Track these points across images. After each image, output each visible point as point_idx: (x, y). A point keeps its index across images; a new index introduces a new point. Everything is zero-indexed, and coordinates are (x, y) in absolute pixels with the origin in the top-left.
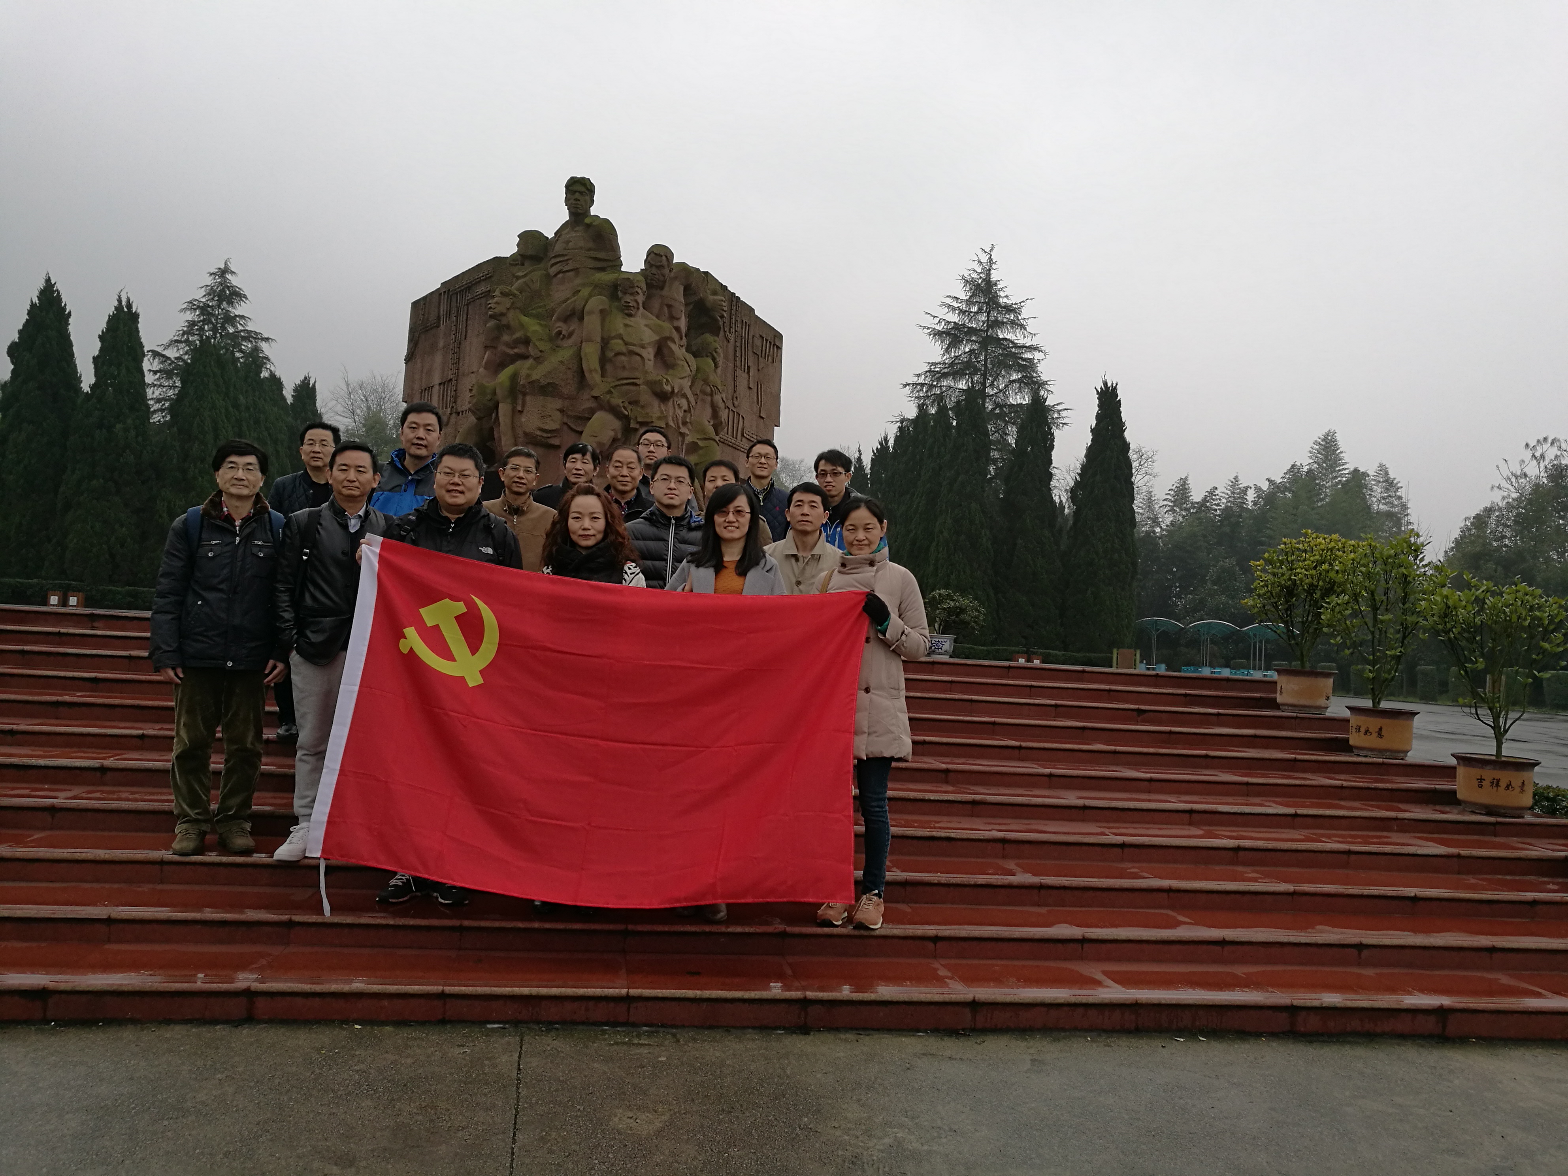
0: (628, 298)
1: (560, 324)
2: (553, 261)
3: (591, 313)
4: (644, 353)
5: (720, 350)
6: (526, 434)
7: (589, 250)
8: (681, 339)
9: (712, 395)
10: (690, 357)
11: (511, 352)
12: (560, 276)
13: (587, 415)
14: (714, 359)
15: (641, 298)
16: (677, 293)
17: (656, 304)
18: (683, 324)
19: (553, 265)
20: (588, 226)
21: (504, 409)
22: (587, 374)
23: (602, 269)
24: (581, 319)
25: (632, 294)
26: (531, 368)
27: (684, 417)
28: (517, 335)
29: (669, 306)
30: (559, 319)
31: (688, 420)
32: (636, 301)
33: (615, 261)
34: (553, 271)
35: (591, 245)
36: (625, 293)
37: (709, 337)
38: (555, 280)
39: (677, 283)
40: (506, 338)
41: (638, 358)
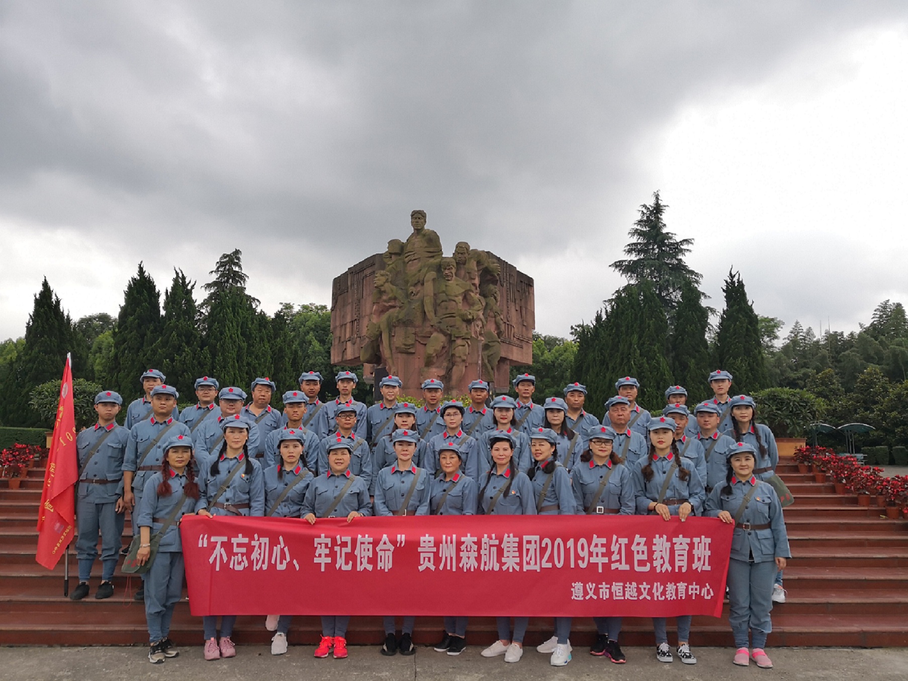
0: (447, 272)
1: (412, 288)
2: (407, 255)
3: (428, 281)
4: (456, 299)
5: (498, 293)
7: (426, 247)
8: (477, 289)
9: (495, 317)
10: (482, 299)
11: (387, 305)
12: (410, 262)
13: (428, 335)
14: (495, 298)
15: (454, 271)
16: (473, 265)
17: (462, 272)
18: (477, 281)
19: (406, 257)
20: (424, 235)
21: (385, 337)
22: (427, 313)
23: (433, 257)
24: (423, 284)
25: (449, 269)
26: (399, 313)
27: (481, 331)
28: (390, 295)
29: (469, 273)
30: (411, 286)
31: (483, 332)
32: (451, 273)
33: (440, 251)
34: (406, 260)
35: (426, 245)
36: (445, 269)
37: (492, 287)
38: (408, 264)
39: (472, 260)
40: (384, 297)
41: (454, 303)
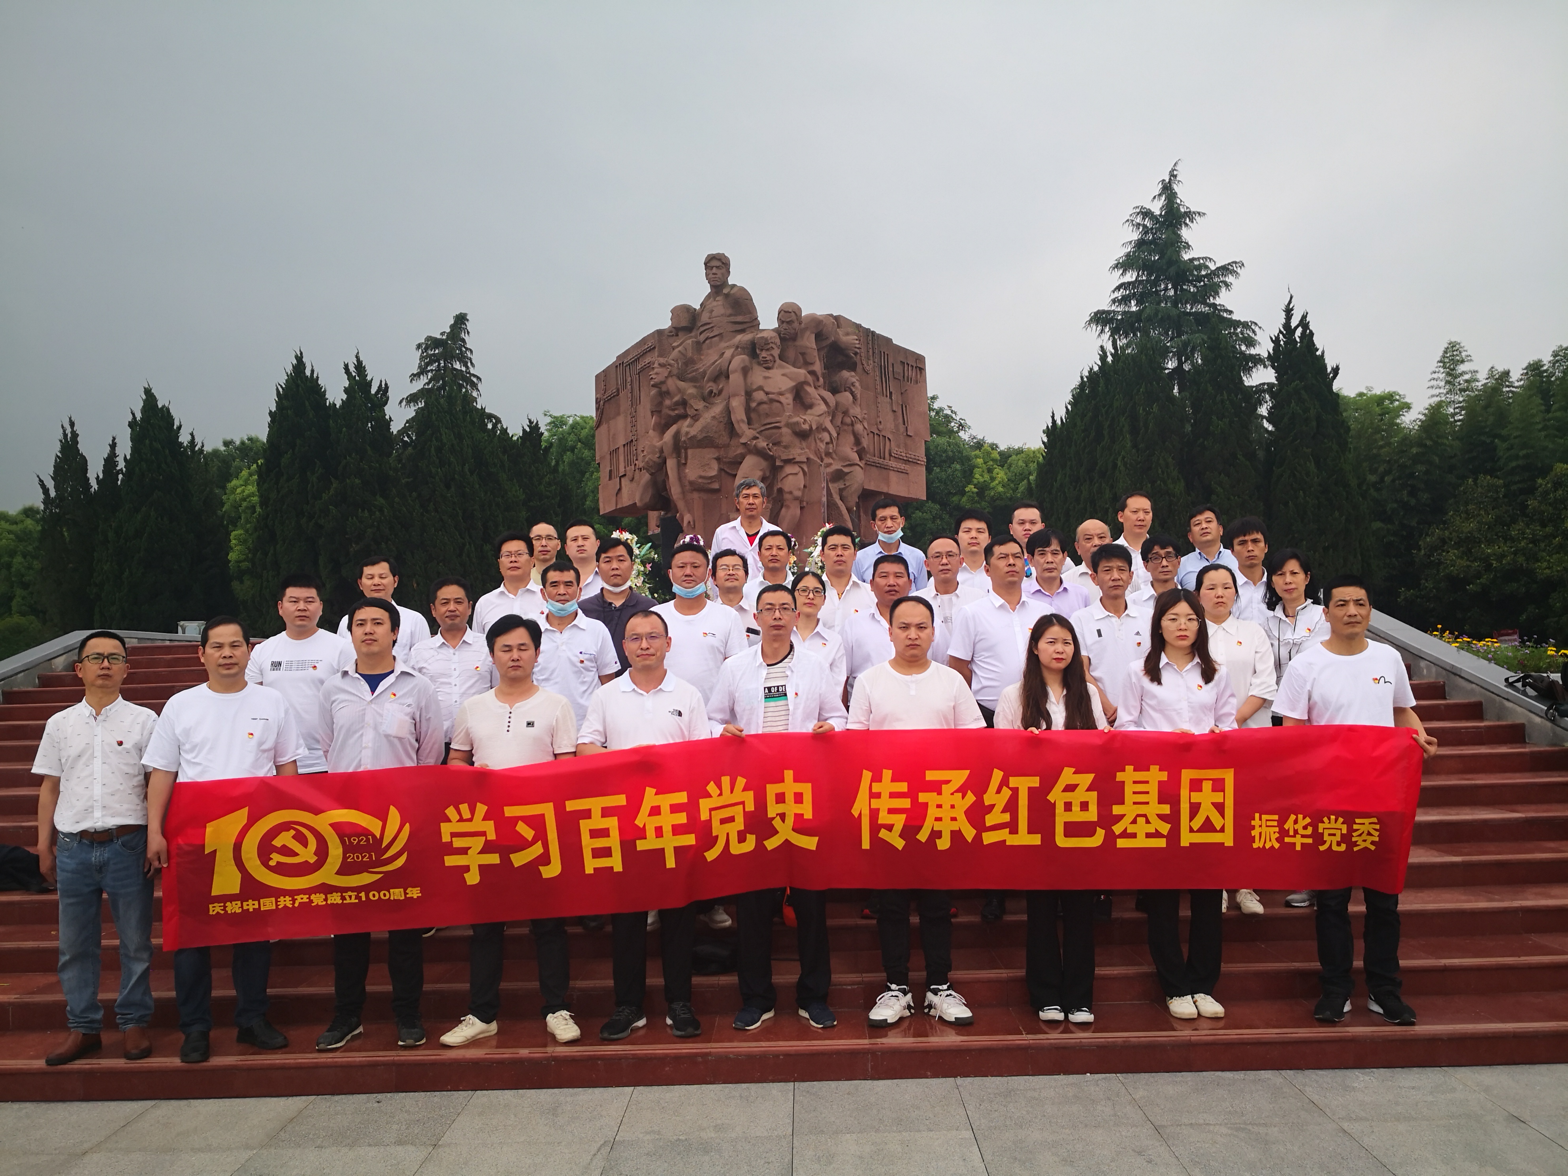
0: (764, 354)
1: (711, 384)
2: (702, 329)
3: (735, 371)
4: (782, 399)
5: (857, 384)
6: (691, 483)
7: (730, 315)
8: (818, 380)
10: (828, 395)
11: (673, 413)
12: (707, 342)
13: (739, 460)
15: (776, 352)
16: (809, 341)
17: (791, 354)
18: (818, 367)
19: (701, 333)
20: (727, 296)
21: (671, 464)
22: (736, 426)
23: (742, 331)
24: (728, 377)
25: (768, 350)
26: (690, 426)
27: (827, 448)
28: (676, 399)
29: (803, 354)
30: (709, 380)
31: (831, 451)
32: (772, 355)
33: (753, 323)
34: (702, 338)
35: (729, 311)
36: (762, 350)
37: (845, 374)
38: (704, 346)
39: (808, 333)
40: (668, 402)
41: (778, 404)
